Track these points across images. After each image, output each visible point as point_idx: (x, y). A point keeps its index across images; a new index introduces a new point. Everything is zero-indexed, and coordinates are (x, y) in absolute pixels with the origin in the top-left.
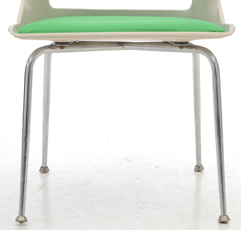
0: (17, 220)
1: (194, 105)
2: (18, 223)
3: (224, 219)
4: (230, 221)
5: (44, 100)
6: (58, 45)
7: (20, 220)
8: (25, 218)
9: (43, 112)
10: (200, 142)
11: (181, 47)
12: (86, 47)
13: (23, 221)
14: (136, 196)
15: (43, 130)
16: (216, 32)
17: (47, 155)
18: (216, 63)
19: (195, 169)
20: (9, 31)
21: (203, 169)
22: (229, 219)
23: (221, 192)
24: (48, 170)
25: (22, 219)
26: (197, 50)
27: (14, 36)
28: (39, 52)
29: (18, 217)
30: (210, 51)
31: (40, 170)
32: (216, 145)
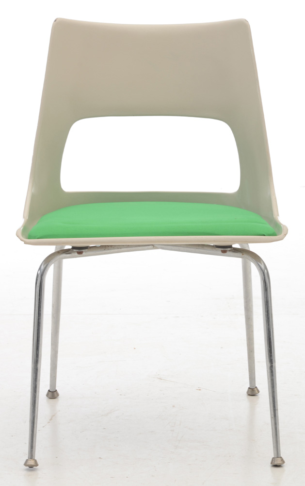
0: (25, 464)
1: (245, 312)
2: (28, 467)
3: (278, 462)
4: (285, 464)
5: (53, 306)
6: (75, 250)
7: (30, 464)
8: (36, 461)
9: (52, 321)
10: (254, 358)
11: (224, 252)
12: (108, 249)
13: (33, 465)
14: (172, 430)
15: (52, 344)
16: (264, 235)
17: (56, 376)
18: (266, 271)
19: (248, 392)
20: (18, 236)
21: (259, 392)
22: (284, 462)
23: (274, 429)
24: (58, 395)
25: (31, 462)
26: (243, 254)
27: (23, 242)
28: (52, 259)
29: (27, 460)
30: (259, 256)
31: (47, 395)
32: (267, 371)
